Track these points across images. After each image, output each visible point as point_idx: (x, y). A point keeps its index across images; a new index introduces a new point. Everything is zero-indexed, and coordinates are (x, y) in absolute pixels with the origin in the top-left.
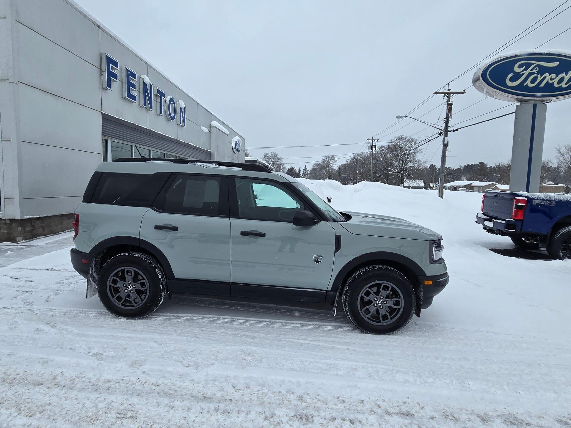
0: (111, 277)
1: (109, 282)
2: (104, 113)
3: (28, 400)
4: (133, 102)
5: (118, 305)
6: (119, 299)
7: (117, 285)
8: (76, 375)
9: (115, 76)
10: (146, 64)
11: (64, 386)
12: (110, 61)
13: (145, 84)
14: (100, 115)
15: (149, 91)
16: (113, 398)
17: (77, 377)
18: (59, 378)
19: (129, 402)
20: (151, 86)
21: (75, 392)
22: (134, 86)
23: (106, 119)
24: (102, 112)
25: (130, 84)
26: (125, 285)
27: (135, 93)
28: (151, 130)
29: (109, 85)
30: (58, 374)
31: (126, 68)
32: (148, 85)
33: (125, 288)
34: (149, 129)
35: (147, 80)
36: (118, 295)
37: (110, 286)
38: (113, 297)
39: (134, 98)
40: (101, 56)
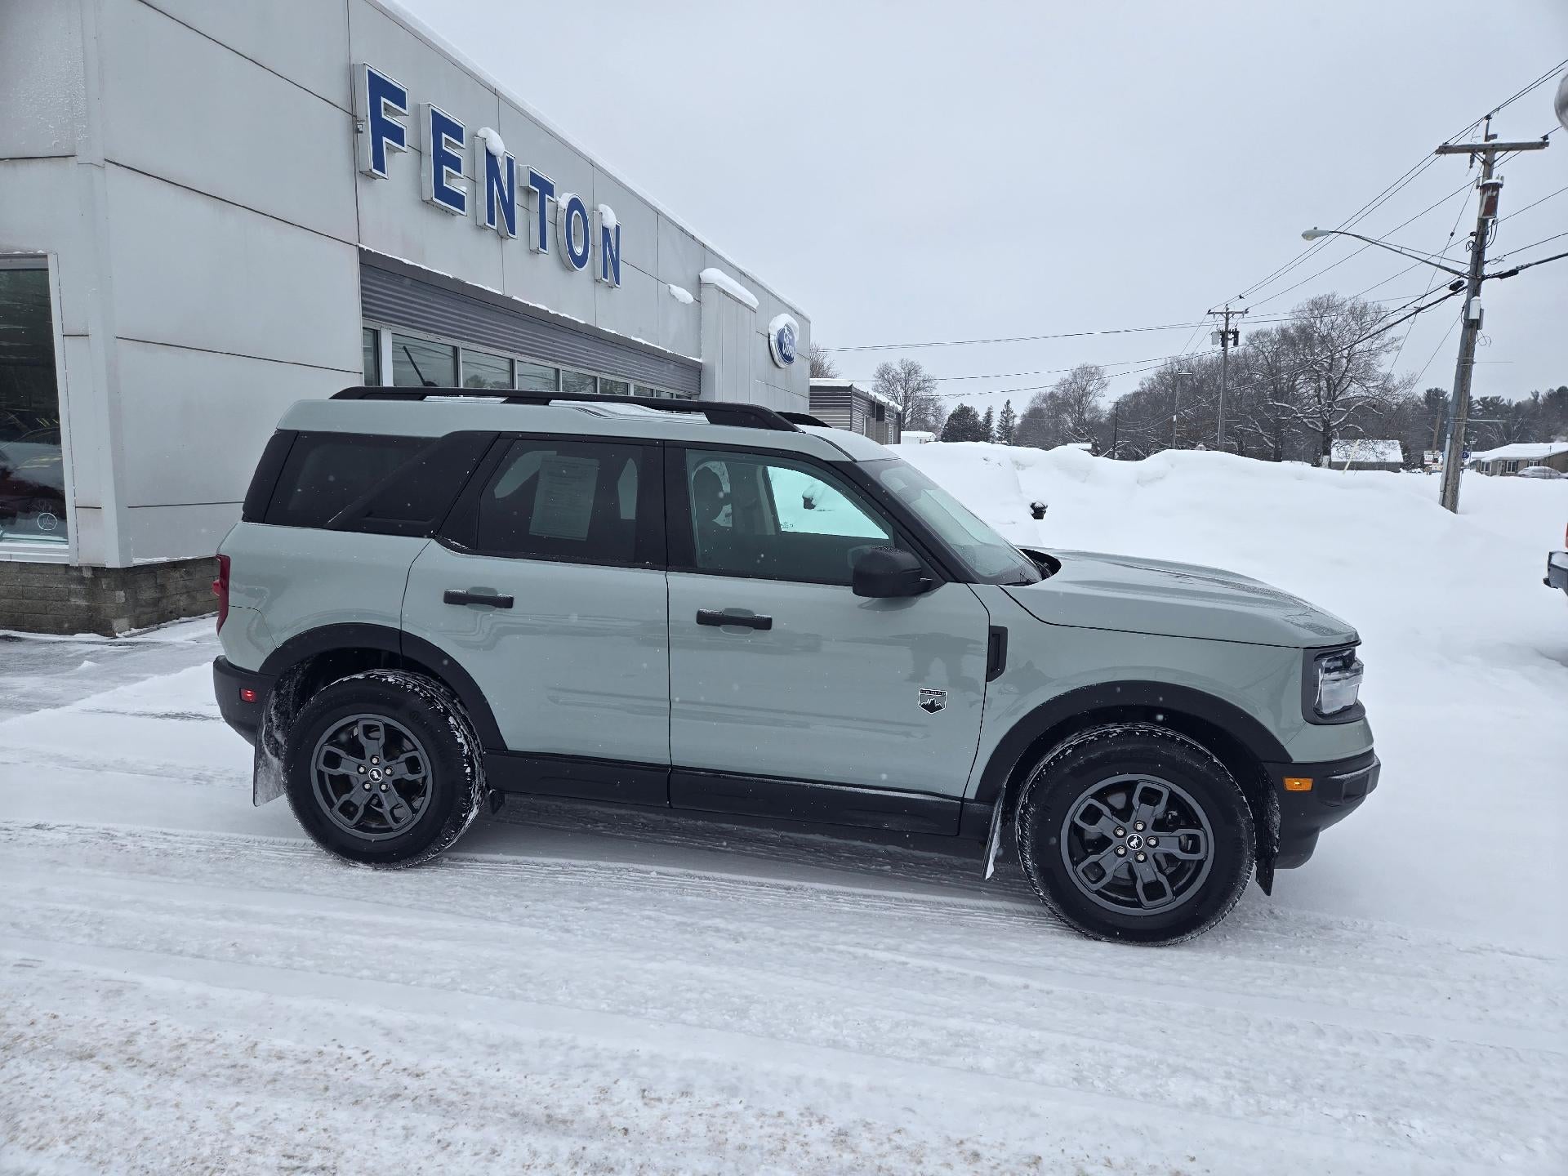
0: (322, 747)
1: (317, 764)
2: (366, 248)
3: (45, 1102)
4: (453, 214)
5: (347, 830)
6: (348, 809)
7: (339, 769)
8: (191, 1035)
9: (397, 135)
10: (495, 92)
11: (151, 1066)
12: (380, 87)
13: (491, 157)
14: (355, 252)
15: (504, 178)
16: (280, 1106)
17: (192, 1039)
18: (142, 1041)
19: (323, 1123)
20: (510, 162)
21: (178, 1085)
22: (456, 164)
23: (373, 266)
24: (361, 246)
25: (443, 159)
26: (362, 770)
27: (459, 186)
28: (515, 298)
29: (379, 164)
30: (144, 1029)
31: (431, 107)
32: (499, 160)
33: (363, 779)
34: (507, 294)
35: (497, 145)
36: (345, 797)
37: (321, 774)
38: (331, 804)
39: (457, 200)
40: (351, 71)
